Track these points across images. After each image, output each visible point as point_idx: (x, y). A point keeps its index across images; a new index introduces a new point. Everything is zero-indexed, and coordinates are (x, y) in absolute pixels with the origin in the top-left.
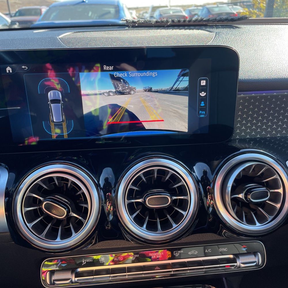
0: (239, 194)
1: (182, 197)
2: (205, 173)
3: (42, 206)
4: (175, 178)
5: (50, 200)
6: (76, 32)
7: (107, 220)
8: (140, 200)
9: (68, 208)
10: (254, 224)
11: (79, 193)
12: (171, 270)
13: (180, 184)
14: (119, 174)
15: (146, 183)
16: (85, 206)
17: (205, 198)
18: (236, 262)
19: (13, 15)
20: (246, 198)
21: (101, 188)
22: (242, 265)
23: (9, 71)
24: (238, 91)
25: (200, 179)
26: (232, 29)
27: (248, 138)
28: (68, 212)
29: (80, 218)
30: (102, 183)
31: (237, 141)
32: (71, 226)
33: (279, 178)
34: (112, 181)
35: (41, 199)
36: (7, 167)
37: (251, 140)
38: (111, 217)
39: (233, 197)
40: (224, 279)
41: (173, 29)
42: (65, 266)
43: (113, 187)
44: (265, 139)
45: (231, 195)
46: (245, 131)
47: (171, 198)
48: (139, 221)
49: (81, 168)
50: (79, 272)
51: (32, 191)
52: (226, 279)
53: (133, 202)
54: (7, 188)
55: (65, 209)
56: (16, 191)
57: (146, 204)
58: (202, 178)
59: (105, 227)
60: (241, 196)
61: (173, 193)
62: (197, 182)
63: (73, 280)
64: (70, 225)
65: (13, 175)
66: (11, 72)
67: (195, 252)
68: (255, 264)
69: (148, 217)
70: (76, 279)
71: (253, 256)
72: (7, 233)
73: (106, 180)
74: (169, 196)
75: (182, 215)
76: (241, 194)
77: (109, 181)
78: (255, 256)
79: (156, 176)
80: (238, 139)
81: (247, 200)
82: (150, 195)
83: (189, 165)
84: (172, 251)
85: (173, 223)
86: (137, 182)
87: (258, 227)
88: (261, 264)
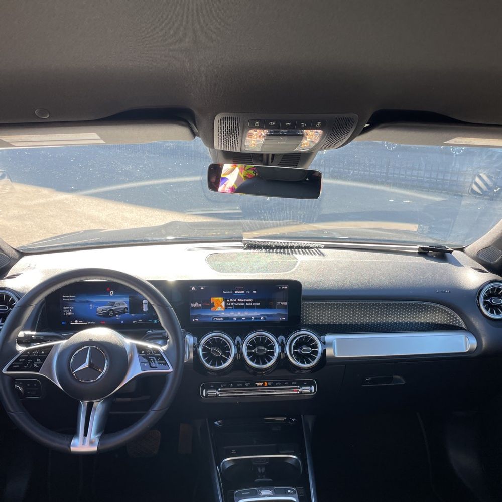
1: (272, 351)
2: (282, 340)
3: (210, 351)
4: (269, 342)
8: (253, 351)
9: (222, 353)
10: (305, 364)
11: (226, 346)
13: (271, 344)
14: (243, 338)
15: (256, 343)
16: (229, 352)
20: (300, 351)
21: (236, 345)
23: (193, 289)
25: (280, 343)
29: (226, 358)
30: (236, 343)
32: (222, 361)
33: (317, 344)
34: (241, 342)
35: (209, 348)
37: (308, 326)
44: (314, 325)
45: (293, 350)
47: (267, 350)
48: (252, 360)
49: (227, 335)
51: (206, 345)
53: (250, 352)
55: (220, 353)
56: (199, 346)
57: (255, 353)
60: (298, 351)
61: (268, 348)
62: (279, 345)
63: (218, 393)
65: (196, 339)
69: (256, 359)
73: (238, 342)
75: (271, 359)
79: (260, 340)
80: (304, 325)
81: (301, 353)
82: (257, 348)
83: (276, 337)
84: (267, 382)
85: (267, 362)
86: (252, 342)
87: (306, 366)
88: (313, 391)
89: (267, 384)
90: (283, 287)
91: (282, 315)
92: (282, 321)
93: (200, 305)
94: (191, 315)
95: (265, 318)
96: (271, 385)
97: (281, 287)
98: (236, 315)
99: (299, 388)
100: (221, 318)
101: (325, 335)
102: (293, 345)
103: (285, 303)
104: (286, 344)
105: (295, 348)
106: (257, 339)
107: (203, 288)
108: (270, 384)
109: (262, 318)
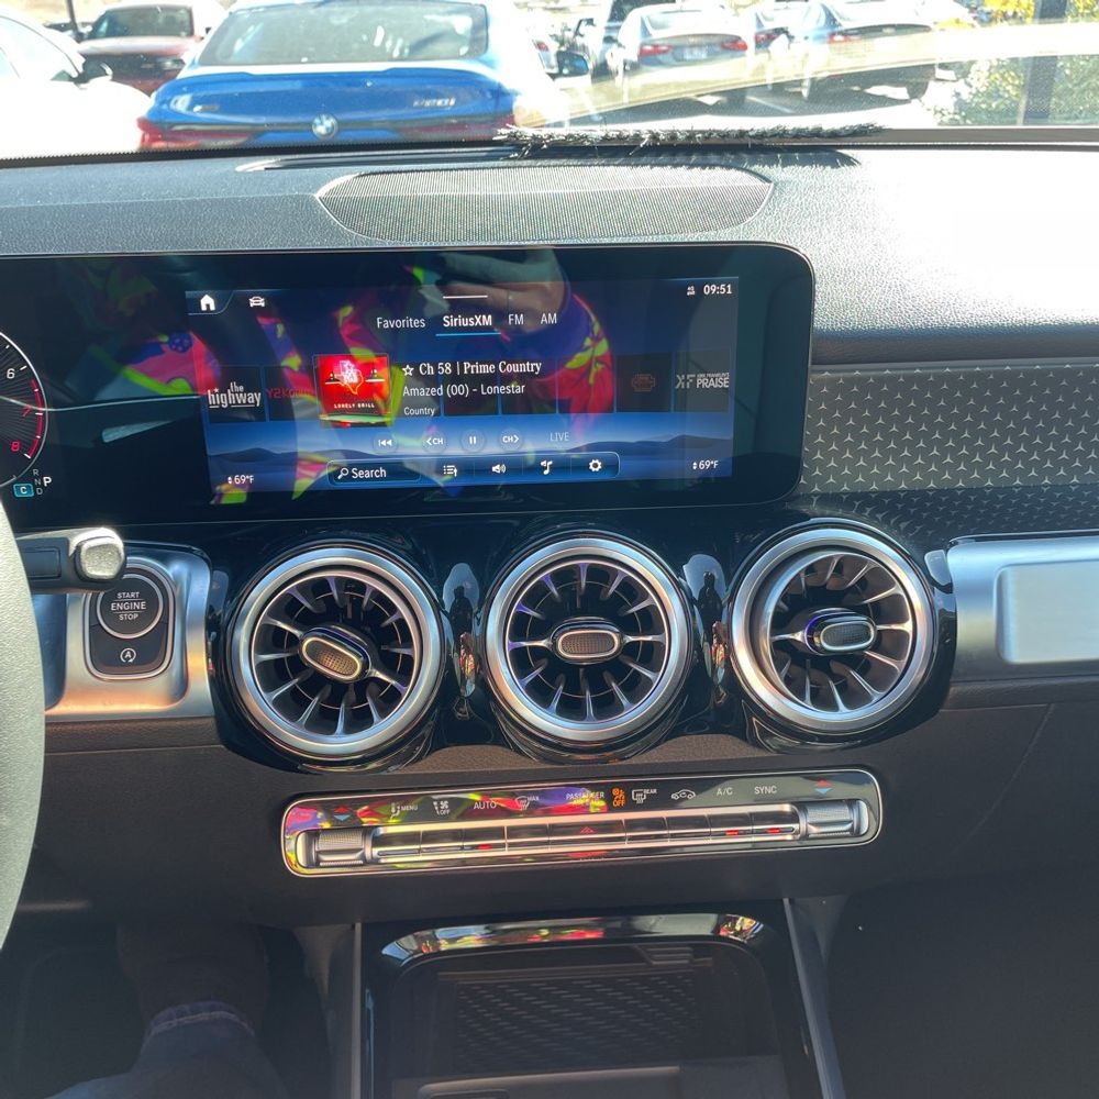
0: (794, 631)
1: (650, 638)
3: (301, 651)
4: (632, 589)
5: (321, 634)
6: (367, 175)
7: (459, 694)
8: (542, 643)
9: (365, 656)
10: (833, 707)
11: (387, 622)
12: (623, 835)
13: (644, 604)
14: (488, 579)
15: (559, 600)
16: (406, 651)
17: (706, 643)
18: (797, 821)
19: (87, 30)
20: (811, 641)
21: (445, 613)
22: (814, 830)
23: (208, 306)
24: (813, 364)
25: (696, 595)
26: (828, 168)
27: (845, 493)
28: (365, 666)
29: (393, 682)
30: (448, 599)
31: (815, 499)
32: (370, 702)
33: (902, 593)
34: (473, 596)
35: (296, 632)
36: (205, 556)
37: (853, 496)
38: (470, 688)
39: (777, 638)
40: (786, 901)
41: (652, 166)
42: (345, 820)
43: (474, 611)
45: (772, 634)
46: (836, 472)
47: (621, 638)
48: (540, 693)
49: (396, 559)
50: (382, 835)
52: (791, 901)
53: (525, 647)
54: (211, 609)
55: (359, 657)
56: (235, 616)
57: (558, 652)
58: (702, 592)
59: (453, 715)
60: (799, 636)
61: (627, 626)
62: (689, 601)
63: (368, 853)
64: (367, 701)
65: (223, 576)
66: (212, 308)
67: (688, 793)
68: (849, 826)
69: (561, 687)
70: (376, 851)
71: (846, 809)
72: (207, 721)
73: (459, 592)
74: (615, 632)
75: (649, 682)
76: (800, 633)
77: (465, 595)
78: (851, 807)
79: (583, 585)
80: (815, 494)
81: (815, 648)
82: (568, 628)
83: (674, 559)
84: (627, 788)
85: (625, 702)
86: (536, 596)
87: (843, 715)
88: (864, 830)
89: (628, 795)
90: (709, 289)
91: (703, 448)
92: (705, 479)
93: (255, 398)
94: (211, 452)
95: (609, 466)
96: (650, 804)
97: (699, 290)
98: (456, 451)
99: (794, 818)
100: (375, 466)
101: (946, 546)
102: (770, 608)
103: (722, 381)
104: (732, 598)
105: (781, 622)
106: (565, 577)
107: (262, 302)
108: (639, 798)
109: (596, 466)
